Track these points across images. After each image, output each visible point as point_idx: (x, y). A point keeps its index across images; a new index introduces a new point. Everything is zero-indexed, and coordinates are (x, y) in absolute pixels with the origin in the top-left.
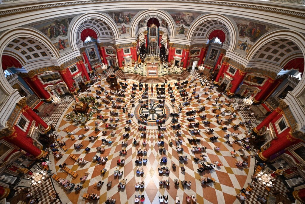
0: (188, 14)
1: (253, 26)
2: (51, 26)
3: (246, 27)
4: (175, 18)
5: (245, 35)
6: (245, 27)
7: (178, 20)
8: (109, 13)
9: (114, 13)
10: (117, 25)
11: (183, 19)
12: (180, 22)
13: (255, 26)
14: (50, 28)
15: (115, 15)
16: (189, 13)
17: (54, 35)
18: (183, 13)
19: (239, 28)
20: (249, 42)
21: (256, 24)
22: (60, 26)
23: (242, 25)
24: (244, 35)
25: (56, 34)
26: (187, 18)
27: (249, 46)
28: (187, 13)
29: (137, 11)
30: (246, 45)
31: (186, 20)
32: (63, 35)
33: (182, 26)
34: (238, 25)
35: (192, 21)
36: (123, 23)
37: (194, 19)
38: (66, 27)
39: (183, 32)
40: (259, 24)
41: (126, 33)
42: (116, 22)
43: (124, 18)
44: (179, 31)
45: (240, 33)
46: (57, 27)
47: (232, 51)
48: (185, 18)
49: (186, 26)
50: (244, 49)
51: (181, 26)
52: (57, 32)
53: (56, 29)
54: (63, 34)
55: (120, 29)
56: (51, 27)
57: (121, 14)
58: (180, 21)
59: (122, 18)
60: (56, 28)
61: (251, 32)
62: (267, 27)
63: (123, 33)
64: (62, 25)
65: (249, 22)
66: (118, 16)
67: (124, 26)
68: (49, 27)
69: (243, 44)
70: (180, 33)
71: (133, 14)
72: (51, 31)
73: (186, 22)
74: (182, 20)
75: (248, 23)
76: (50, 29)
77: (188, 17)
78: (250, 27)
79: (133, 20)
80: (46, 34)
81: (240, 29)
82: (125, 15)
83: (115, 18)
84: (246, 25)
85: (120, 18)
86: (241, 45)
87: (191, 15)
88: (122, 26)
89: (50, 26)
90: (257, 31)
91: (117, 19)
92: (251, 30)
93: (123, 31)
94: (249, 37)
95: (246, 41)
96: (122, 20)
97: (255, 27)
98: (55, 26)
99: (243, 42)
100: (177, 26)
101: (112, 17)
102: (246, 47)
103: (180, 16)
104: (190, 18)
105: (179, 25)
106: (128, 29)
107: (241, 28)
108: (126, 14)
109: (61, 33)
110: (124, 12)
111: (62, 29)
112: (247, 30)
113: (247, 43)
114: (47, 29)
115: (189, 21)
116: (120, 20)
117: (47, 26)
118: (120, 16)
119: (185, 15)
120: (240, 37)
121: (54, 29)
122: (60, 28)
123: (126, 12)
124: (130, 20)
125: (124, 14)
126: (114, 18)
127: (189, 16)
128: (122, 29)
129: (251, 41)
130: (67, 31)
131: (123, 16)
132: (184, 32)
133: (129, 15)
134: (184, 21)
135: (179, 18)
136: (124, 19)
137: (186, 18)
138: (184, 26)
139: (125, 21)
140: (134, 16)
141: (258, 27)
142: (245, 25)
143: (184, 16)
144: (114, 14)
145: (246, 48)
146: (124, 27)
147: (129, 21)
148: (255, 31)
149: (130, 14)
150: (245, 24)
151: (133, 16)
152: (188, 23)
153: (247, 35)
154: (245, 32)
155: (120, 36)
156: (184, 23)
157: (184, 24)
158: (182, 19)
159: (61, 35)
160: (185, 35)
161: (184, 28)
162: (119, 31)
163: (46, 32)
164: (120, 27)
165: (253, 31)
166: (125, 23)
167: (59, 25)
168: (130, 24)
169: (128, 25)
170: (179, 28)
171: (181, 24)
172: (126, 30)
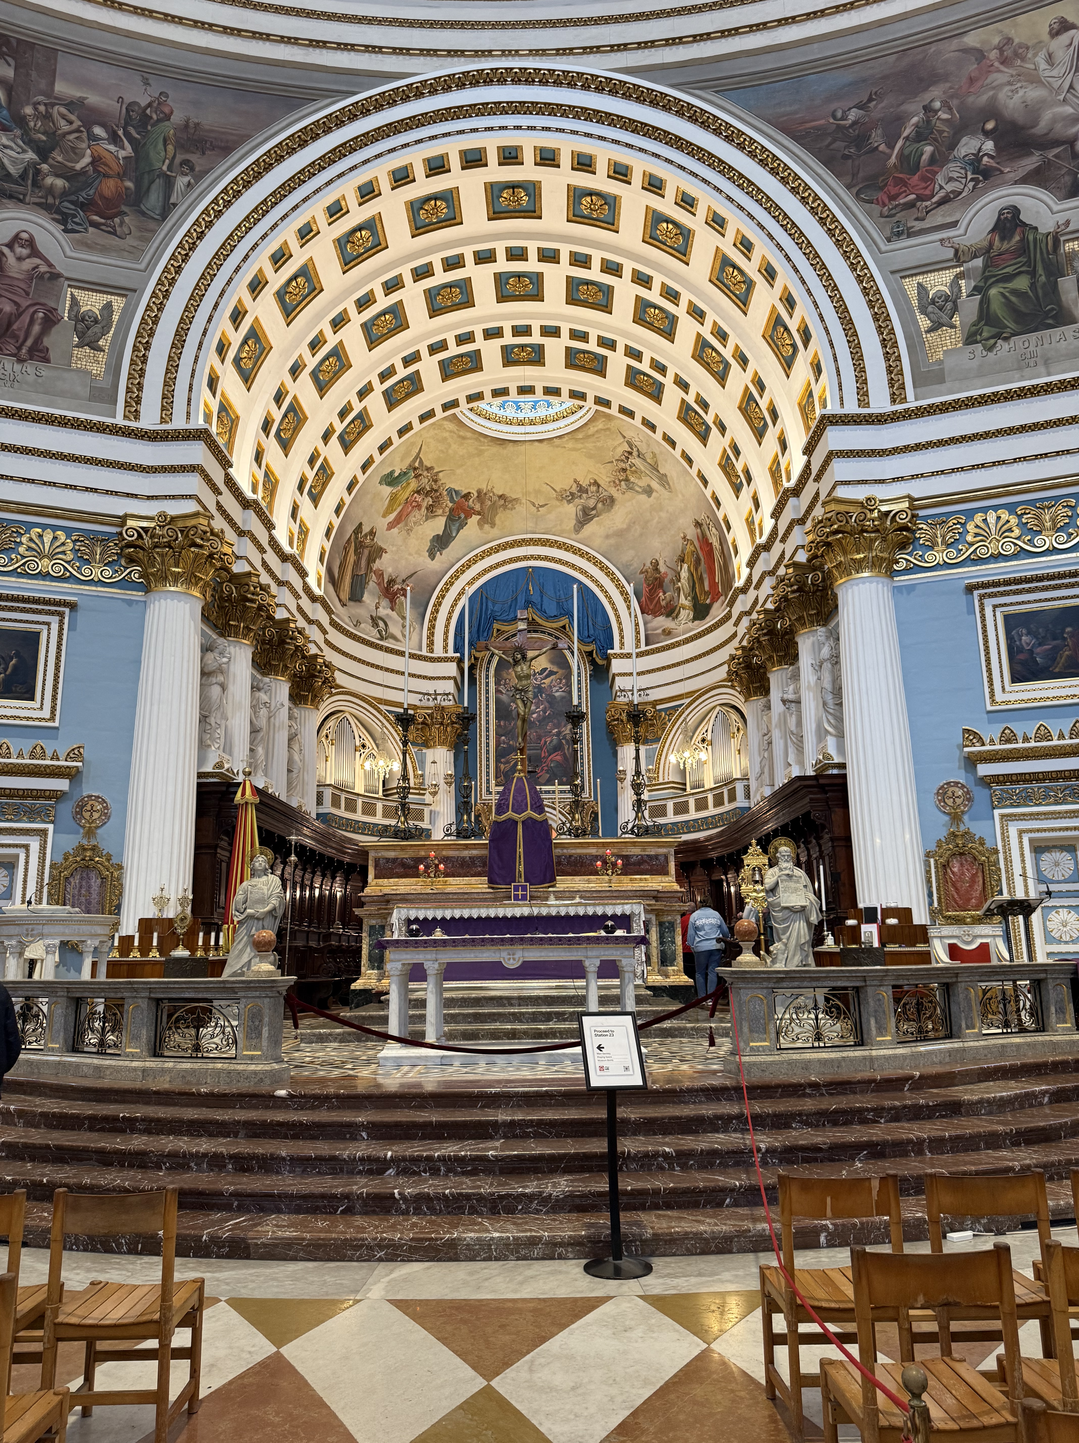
7: (909, 163)
18: (966, 51)
28: (1031, 29)
31: (1052, 117)
33: (1009, 221)
36: (13, 197)
39: (1052, 293)
41: (38, 353)
44: (971, 304)
48: (1016, 98)
51: (976, 220)
58: (938, 161)
59: (11, 124)
67: (24, 241)
70: (989, 329)
71: (212, 116)
74: (968, 146)
96: (11, 152)
100: (926, 245)
106: (87, 300)
108: (93, 99)
110: (64, 64)
124: (154, 200)
125: (60, 88)
131: (48, 117)
132: (1069, 283)
133: (140, 121)
134: (1017, 137)
136: (43, 153)
137: (1034, 93)
138: (1044, 211)
139: (60, 183)
146: (15, 265)
147: (137, 197)
149: (168, 117)
157: (1036, 178)
158: (977, 118)
166: (63, 220)
168: (136, 253)
169: (104, 250)
170: (959, 257)
171: (976, 193)
172: (51, 321)
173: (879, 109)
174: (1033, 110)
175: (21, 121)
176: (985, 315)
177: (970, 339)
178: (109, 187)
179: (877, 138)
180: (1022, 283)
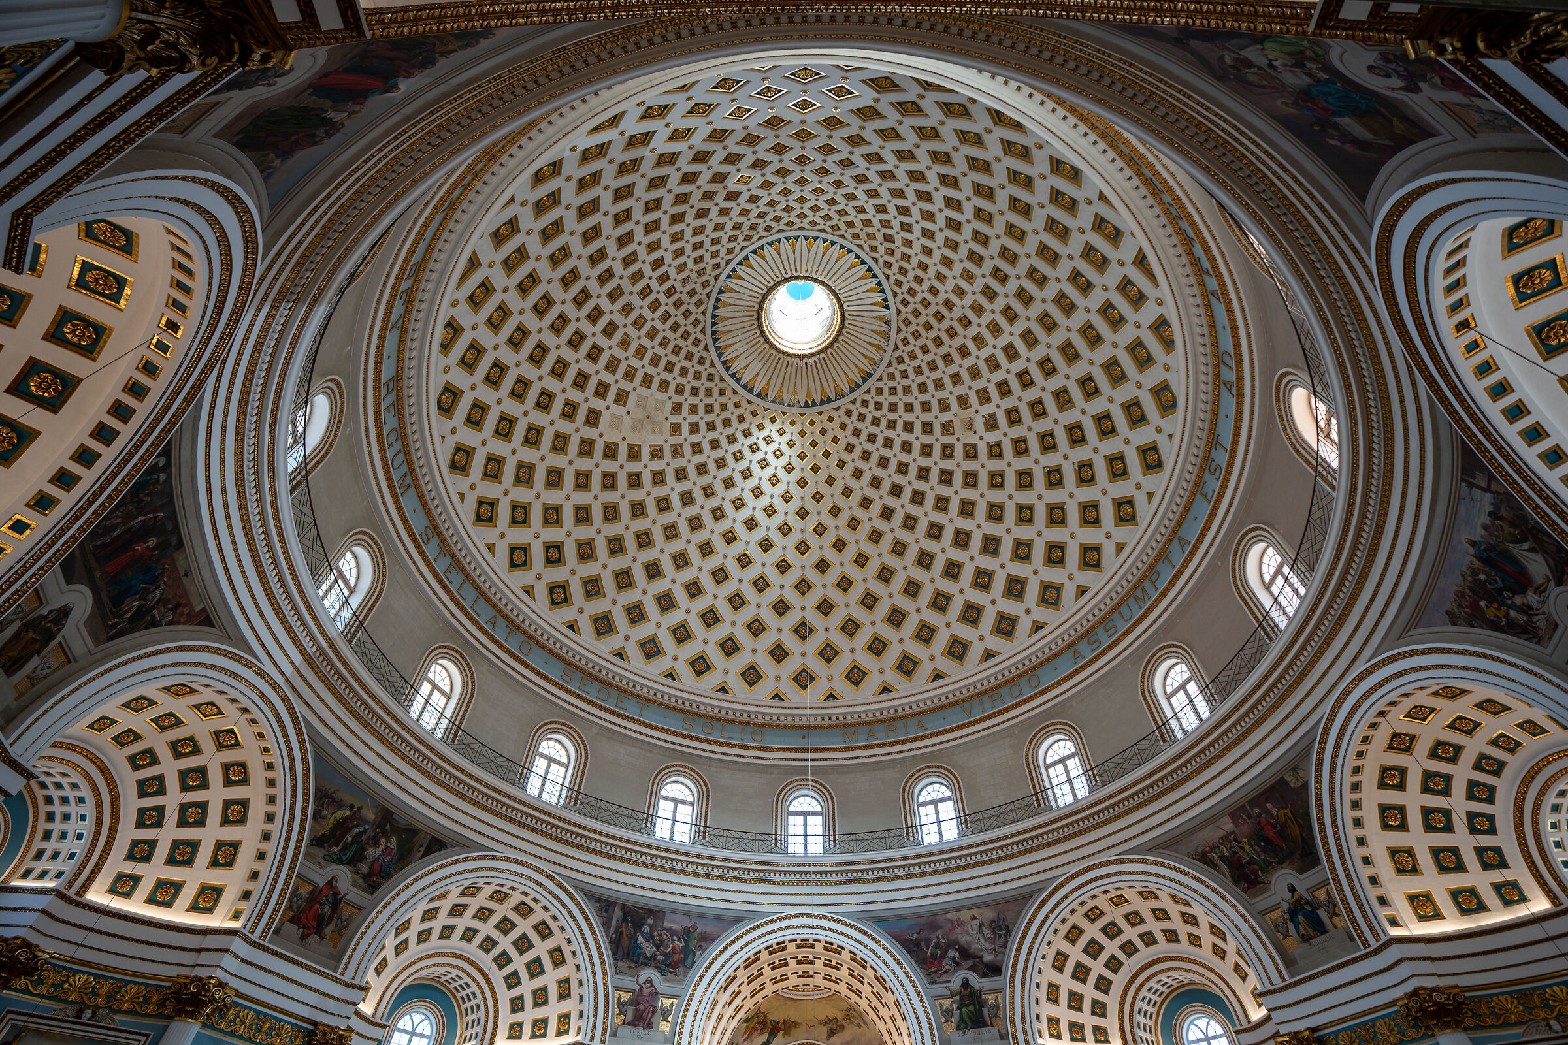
0: (974, 918)
1: (1250, 817)
2: (360, 808)
3: (1236, 840)
4: (918, 945)
5: (1262, 869)
6: (1234, 844)
7: (934, 956)
8: (599, 900)
9: (623, 907)
10: (618, 972)
11: (956, 942)
12: (947, 961)
13: (1257, 810)
14: (348, 813)
15: (624, 920)
16: (976, 912)
17: (334, 849)
18: (947, 920)
19: (1214, 866)
20: (1304, 883)
21: (1253, 802)
22: (383, 840)
23: (1214, 848)
24: (1257, 876)
25: (345, 848)
26: (975, 932)
27: (1321, 895)
28: (965, 915)
29: (730, 920)
30: (1307, 902)
31: (974, 947)
32: (361, 881)
33: (966, 984)
34: (1203, 858)
35: (1005, 945)
36: (647, 965)
37: (1008, 931)
38: (399, 860)
39: (981, 1014)
40: (1259, 796)
41: (650, 1025)
42: (614, 954)
43: (662, 942)
44: (957, 1014)
45: (1236, 882)
46: (370, 833)
47: (1284, 980)
48: (964, 939)
49: (984, 976)
50: (1319, 928)
51: (956, 982)
52: (354, 848)
53: (361, 833)
54: (364, 877)
55: (625, 997)
56: (356, 813)
57: (650, 921)
58: (943, 956)
59: (650, 938)
60: (365, 832)
61: (1267, 841)
62: (1288, 778)
63: (632, 1023)
64: (394, 840)
65: (1227, 819)
66: (638, 926)
67: (649, 982)
68: (352, 806)
69: (1293, 912)
70: (963, 1025)
71: (709, 929)
72: (342, 827)
73: (974, 957)
74: (952, 953)
75: (1228, 825)
76: (346, 818)
77: (976, 927)
78: (1246, 828)
79: (703, 960)
80: (317, 815)
81: (1224, 867)
82: (669, 930)
83: (619, 934)
84: (1228, 834)
85: (641, 939)
86: (1291, 926)
87: (989, 914)
88: (642, 980)
89: (357, 805)
90: (1282, 819)
91: (625, 941)
92: (1259, 836)
93: (637, 1010)
94: (1281, 862)
95: (1292, 889)
96: (648, 949)
97: (1259, 816)
98: (367, 822)
99: (1285, 906)
100: (940, 989)
101: (606, 925)
102: (1314, 909)
103: (940, 933)
104: (988, 933)
105: (944, 978)
106: (667, 1002)
107: (1222, 858)
108: (675, 927)
109: (360, 865)
110: (668, 916)
111: (378, 852)
112: (1247, 847)
113: (1301, 890)
114: (340, 805)
115: (988, 946)
116: (638, 946)
117: (348, 799)
118: (646, 928)
119: (961, 924)
120: (1255, 896)
121: (357, 830)
122: (376, 844)
123: (678, 917)
124: (689, 961)
125: (666, 924)
126: (612, 929)
127: (981, 925)
128: (635, 1001)
129: (1302, 870)
130: (388, 876)
131: (660, 935)
132: (985, 1010)
133: (688, 932)
134: (965, 953)
135: (937, 946)
136: (658, 948)
137: (969, 939)
138: (976, 981)
139: (662, 958)
140: (713, 940)
141: (1269, 805)
142: (1225, 838)
143: (959, 930)
144: (618, 913)
145: (1322, 913)
146: (646, 991)
147: (684, 960)
148: (1274, 826)
149: (695, 931)
150: (1221, 833)
151: (707, 939)
152: (988, 958)
153: (1268, 867)
154: (1248, 863)
155: (614, 1034)
156: (970, 963)
157: (972, 968)
158: (953, 944)
159: (357, 872)
160: (994, 1031)
161: (977, 987)
162: (620, 1004)
163: (325, 813)
164: (630, 982)
165: (1270, 833)
166: (661, 971)
167: (385, 834)
168: (682, 981)
169: (672, 981)
170: (952, 994)
171: (955, 971)
172: (654, 1012)
173: (923, 935)
174: (969, 944)
175: (653, 937)
176: (962, 1019)
177: (958, 1028)
178: (676, 957)
179: (923, 946)
180: (972, 1008)
